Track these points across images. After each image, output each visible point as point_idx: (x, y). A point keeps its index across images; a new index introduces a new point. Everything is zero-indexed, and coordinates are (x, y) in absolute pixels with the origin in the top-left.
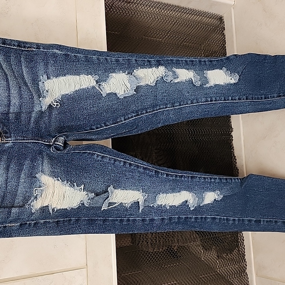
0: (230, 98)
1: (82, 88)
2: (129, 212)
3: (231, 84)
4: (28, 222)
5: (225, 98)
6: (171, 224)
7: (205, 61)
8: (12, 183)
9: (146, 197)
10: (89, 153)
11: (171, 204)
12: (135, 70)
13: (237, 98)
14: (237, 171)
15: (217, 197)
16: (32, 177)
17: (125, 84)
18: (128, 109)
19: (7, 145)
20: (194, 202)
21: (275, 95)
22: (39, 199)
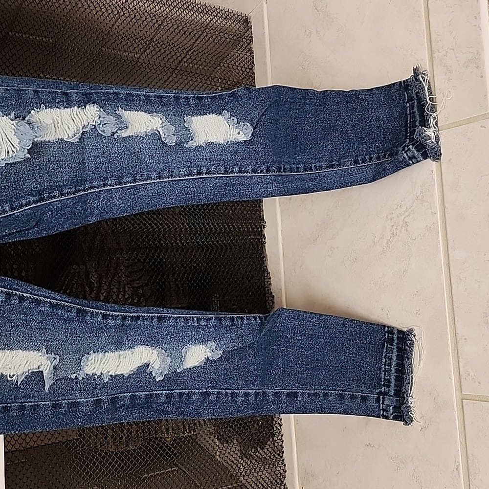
0: (237, 169)
2: (22, 392)
3: (239, 143)
5: (226, 168)
6: (116, 409)
7: (187, 98)
9: (56, 362)
11: (112, 373)
12: (33, 111)
13: (250, 168)
14: (271, 300)
15: (210, 354)
17: (8, 138)
20: (163, 366)
21: (324, 164)
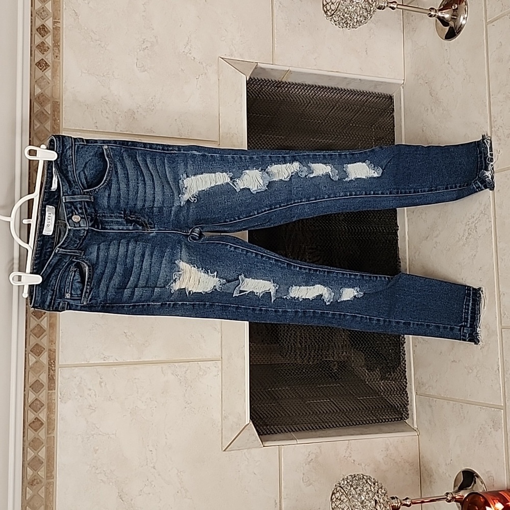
0: (372, 192)
1: (217, 184)
2: (261, 302)
3: (375, 178)
4: (168, 303)
5: (366, 192)
6: (306, 317)
7: (345, 154)
8: (155, 268)
9: (277, 288)
10: (223, 244)
11: (303, 297)
12: (269, 167)
13: (380, 192)
15: (356, 294)
16: (172, 263)
17: (258, 180)
18: (262, 203)
19: (152, 234)
20: (330, 297)
21: (427, 189)
22: (178, 282)
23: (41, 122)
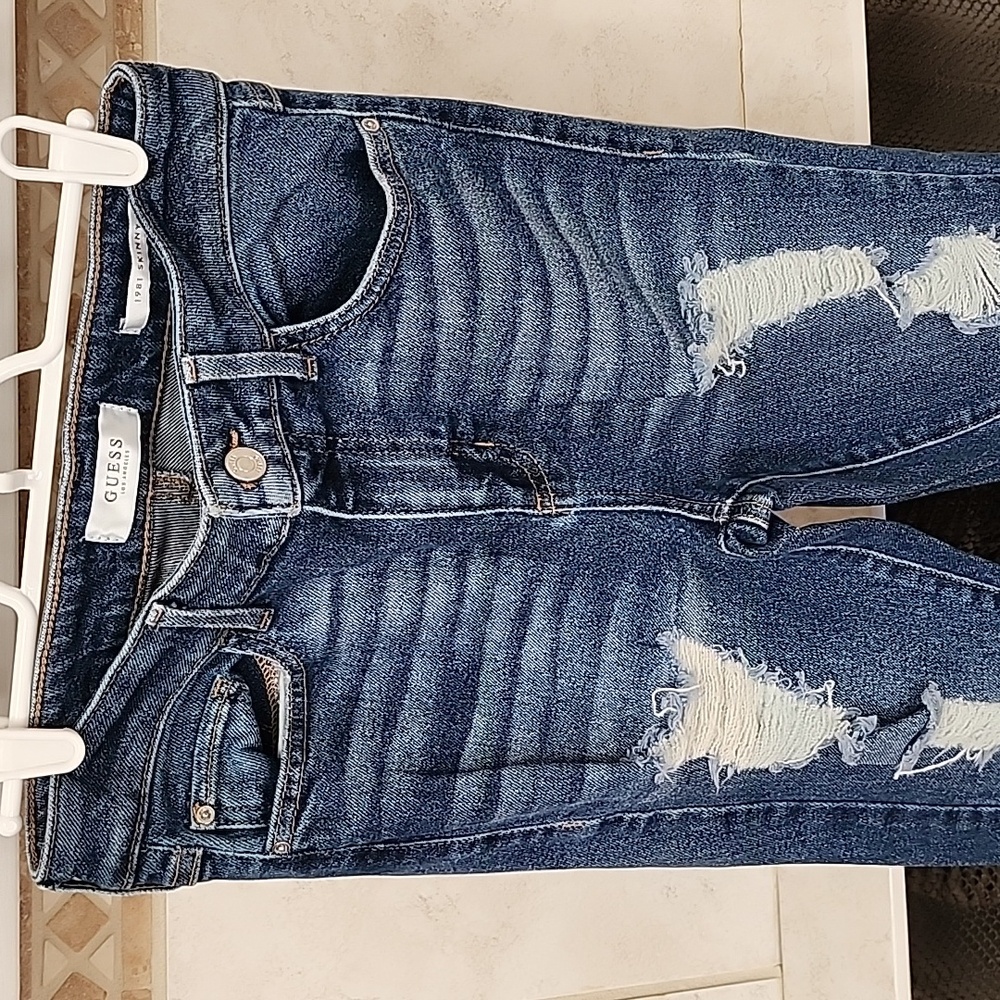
1: (827, 297)
4: (628, 817)
8: (574, 667)
10: (848, 554)
16: (645, 645)
17: (987, 278)
18: (987, 375)
19: (559, 523)
22: (679, 734)
23: (67, 51)
